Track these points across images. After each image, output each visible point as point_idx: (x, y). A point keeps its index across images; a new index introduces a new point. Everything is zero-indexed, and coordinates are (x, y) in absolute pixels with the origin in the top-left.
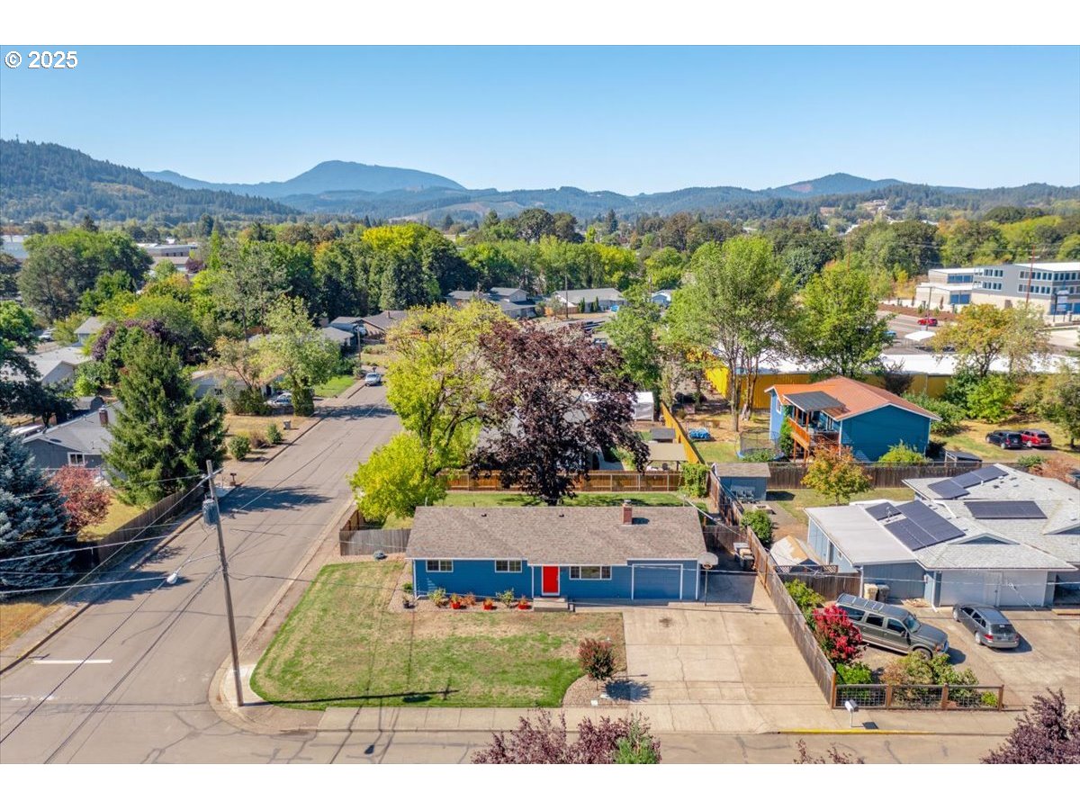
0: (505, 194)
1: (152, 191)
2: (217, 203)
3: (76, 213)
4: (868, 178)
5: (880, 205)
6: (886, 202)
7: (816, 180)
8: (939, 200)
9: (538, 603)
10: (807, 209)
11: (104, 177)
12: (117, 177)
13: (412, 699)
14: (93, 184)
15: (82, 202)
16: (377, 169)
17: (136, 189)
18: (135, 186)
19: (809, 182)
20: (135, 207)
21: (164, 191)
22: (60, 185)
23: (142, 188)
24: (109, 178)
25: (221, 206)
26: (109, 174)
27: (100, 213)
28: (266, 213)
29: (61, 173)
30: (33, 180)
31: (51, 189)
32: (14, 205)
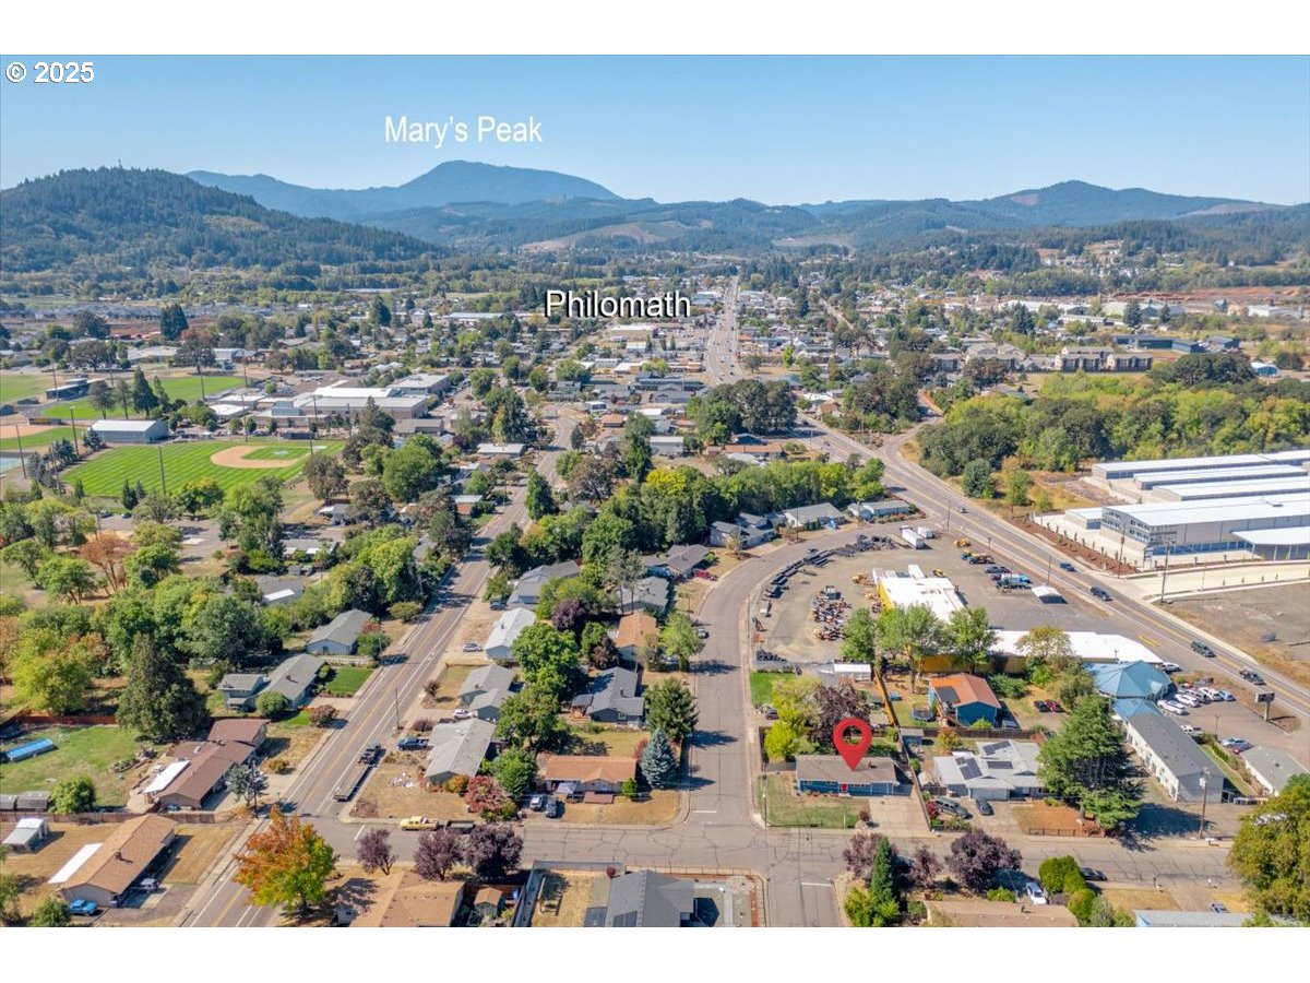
0: (666, 208)
1: (268, 223)
2: (344, 238)
3: (194, 257)
4: (1109, 187)
5: (1112, 248)
6: (1120, 243)
7: (1044, 190)
8: (1183, 242)
9: (840, 795)
10: (1024, 256)
11: (214, 209)
12: (229, 207)
13: (812, 826)
14: (205, 217)
15: (200, 243)
16: (508, 172)
17: (251, 222)
18: (249, 217)
19: (1035, 191)
20: (256, 248)
21: (282, 224)
22: (171, 220)
23: (257, 220)
24: (221, 209)
25: (348, 242)
26: (221, 204)
27: (219, 256)
28: (398, 250)
29: (170, 206)
30: (142, 216)
31: (162, 226)
32: (127, 249)
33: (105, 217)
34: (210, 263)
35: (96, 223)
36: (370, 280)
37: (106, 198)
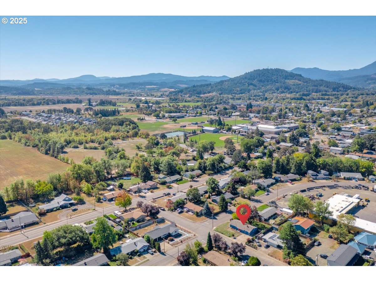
1: (303, 82)
2: (324, 85)
3: (279, 91)
11: (289, 78)
12: (294, 77)
14: (286, 80)
15: (281, 87)
17: (298, 81)
20: (296, 88)
21: (307, 82)
22: (276, 81)
23: (300, 81)
24: (291, 78)
25: (325, 87)
26: (291, 77)
27: (285, 91)
28: (341, 89)
29: (277, 78)
30: (269, 81)
31: (274, 83)
32: (263, 89)
33: (261, 81)
34: (283, 92)
35: (258, 82)
36: (322, 98)
37: (262, 76)
